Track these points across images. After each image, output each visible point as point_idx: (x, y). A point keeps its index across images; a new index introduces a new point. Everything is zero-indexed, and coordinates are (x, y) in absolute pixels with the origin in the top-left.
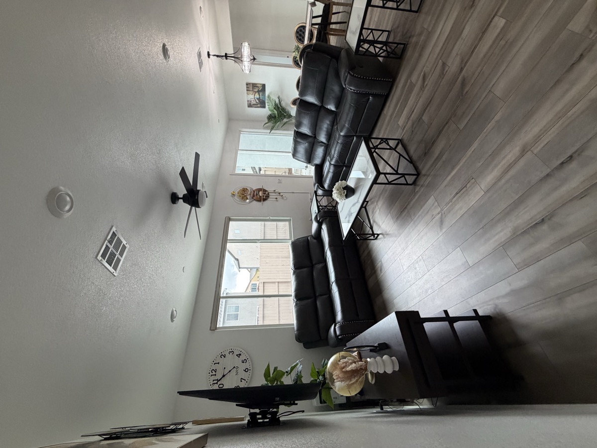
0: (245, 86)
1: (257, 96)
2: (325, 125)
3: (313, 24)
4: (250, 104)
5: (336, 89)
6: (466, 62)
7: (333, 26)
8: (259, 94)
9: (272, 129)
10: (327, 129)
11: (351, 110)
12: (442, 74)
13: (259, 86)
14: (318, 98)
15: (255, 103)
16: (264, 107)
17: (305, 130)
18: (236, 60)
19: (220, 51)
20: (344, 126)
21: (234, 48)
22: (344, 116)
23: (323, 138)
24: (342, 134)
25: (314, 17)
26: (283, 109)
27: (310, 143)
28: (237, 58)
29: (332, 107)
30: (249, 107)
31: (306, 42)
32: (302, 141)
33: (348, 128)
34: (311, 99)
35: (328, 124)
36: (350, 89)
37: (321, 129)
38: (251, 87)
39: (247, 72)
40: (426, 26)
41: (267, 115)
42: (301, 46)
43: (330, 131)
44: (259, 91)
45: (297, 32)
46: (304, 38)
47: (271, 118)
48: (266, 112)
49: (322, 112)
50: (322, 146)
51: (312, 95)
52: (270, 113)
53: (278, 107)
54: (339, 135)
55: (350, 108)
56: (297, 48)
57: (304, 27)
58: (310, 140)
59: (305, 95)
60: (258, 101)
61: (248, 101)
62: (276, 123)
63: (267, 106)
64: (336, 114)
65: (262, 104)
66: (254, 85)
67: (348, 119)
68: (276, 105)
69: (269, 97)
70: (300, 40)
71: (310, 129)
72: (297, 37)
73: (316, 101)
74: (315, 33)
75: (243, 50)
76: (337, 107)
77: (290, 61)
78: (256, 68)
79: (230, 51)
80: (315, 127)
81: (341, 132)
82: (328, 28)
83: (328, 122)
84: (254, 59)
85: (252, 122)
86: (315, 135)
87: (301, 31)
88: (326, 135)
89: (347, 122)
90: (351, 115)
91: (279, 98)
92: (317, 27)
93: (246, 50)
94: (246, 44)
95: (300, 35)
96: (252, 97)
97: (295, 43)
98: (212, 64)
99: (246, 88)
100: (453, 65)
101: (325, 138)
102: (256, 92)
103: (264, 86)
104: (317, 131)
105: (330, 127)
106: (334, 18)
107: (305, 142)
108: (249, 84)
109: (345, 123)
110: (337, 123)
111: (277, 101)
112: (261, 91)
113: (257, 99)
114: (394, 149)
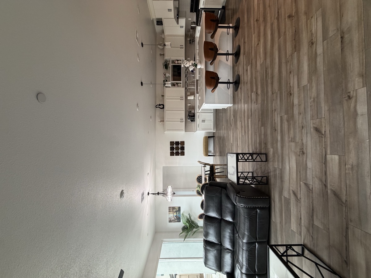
0: (168, 209)
1: (175, 214)
2: (227, 233)
3: (206, 174)
4: (171, 220)
5: (229, 206)
6: (326, 181)
7: (216, 174)
8: (176, 213)
9: (185, 238)
10: (230, 237)
11: (247, 220)
13: (177, 208)
14: (217, 213)
15: (174, 219)
16: (180, 221)
17: (212, 238)
18: (164, 195)
19: (155, 191)
20: (244, 234)
21: (163, 189)
22: (242, 226)
23: (227, 245)
24: (245, 241)
25: (206, 172)
26: (193, 222)
27: (217, 250)
28: (164, 194)
29: (229, 219)
30: (169, 222)
31: (203, 182)
32: (211, 249)
33: (248, 236)
34: (213, 214)
35: (230, 233)
36: (241, 206)
37: (224, 237)
38: (172, 209)
39: (170, 201)
41: (182, 227)
42: (201, 185)
43: (232, 238)
44: (176, 212)
45: (197, 179)
46: (201, 181)
47: (184, 229)
48: (181, 224)
49: (223, 223)
50: (229, 252)
51: (213, 211)
52: (183, 225)
53: (189, 221)
54: (242, 242)
55: (245, 219)
56: (199, 186)
57: (201, 176)
58: (218, 247)
59: (209, 212)
60: (175, 218)
61: (169, 218)
62: (188, 232)
63: (181, 221)
64: (234, 224)
65: (178, 219)
66: (174, 208)
67: (246, 228)
68: (188, 219)
69: (183, 214)
70: (200, 182)
71: (216, 238)
72: (198, 181)
73: (217, 215)
74: (207, 178)
75: (168, 190)
76: (233, 219)
77: (195, 193)
78: (175, 198)
79: (161, 191)
80: (219, 236)
81: (243, 239)
82: (214, 175)
83: (229, 231)
84: (174, 193)
85: (171, 233)
86: (221, 242)
87: (199, 178)
88: (230, 242)
89: (246, 231)
90: (247, 224)
91: (189, 214)
92: (208, 175)
93: (170, 190)
94: (170, 187)
95: (199, 180)
96: (172, 215)
97: (197, 184)
98: (149, 199)
99: (168, 210)
100: (316, 185)
101: (230, 245)
102: (174, 212)
103: (179, 208)
104: (222, 239)
105: (232, 235)
106: (216, 171)
107: (214, 250)
108: (171, 207)
109: (245, 231)
110: (237, 232)
111: (188, 217)
112: (178, 211)
113: (175, 216)
114: (302, 255)
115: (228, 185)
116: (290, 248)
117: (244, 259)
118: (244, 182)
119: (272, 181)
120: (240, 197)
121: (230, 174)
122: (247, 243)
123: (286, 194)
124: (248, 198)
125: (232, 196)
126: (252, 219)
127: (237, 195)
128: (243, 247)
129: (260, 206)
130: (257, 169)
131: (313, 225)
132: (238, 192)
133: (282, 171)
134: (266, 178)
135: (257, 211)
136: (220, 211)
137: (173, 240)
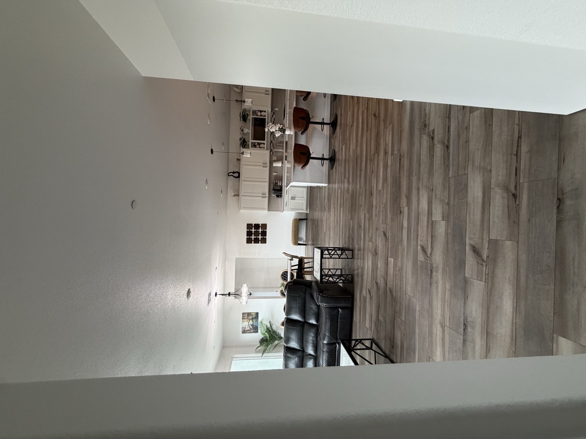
0: (241, 315)
1: (251, 323)
2: (311, 337)
3: (292, 270)
4: (245, 330)
5: (314, 307)
6: (387, 280)
7: (305, 270)
8: (253, 321)
9: (264, 352)
10: (313, 341)
11: (328, 321)
12: (378, 288)
13: (253, 314)
14: (300, 315)
15: (249, 329)
16: (257, 332)
17: (294, 344)
18: (236, 296)
19: (224, 291)
20: (325, 334)
21: (235, 289)
22: (323, 326)
23: (310, 351)
24: (325, 342)
25: (292, 266)
26: (274, 332)
27: (299, 357)
28: (237, 294)
29: (313, 322)
30: (243, 333)
31: (289, 280)
32: (292, 356)
33: (328, 336)
34: (296, 317)
35: (313, 337)
36: (323, 305)
37: (307, 342)
38: (247, 316)
39: (244, 303)
40: (359, 265)
41: (260, 340)
42: (285, 283)
43: (315, 342)
44: (252, 319)
45: (282, 275)
46: (287, 278)
47: (263, 341)
48: (259, 336)
49: (306, 326)
50: (311, 358)
51: (296, 313)
52: (262, 336)
53: (270, 331)
54: (323, 343)
55: (326, 319)
56: (283, 285)
57: (287, 272)
58: (300, 354)
59: (291, 315)
60: (251, 327)
61: (243, 328)
62: (267, 346)
63: (259, 331)
64: (317, 327)
65: (255, 329)
66: (249, 314)
67: (327, 328)
68: (267, 329)
69: (261, 322)
70: (285, 279)
71: (298, 343)
72: (282, 278)
73: (300, 318)
74: (295, 274)
75: (242, 289)
76: (317, 321)
77: (279, 294)
78: (251, 301)
79: (232, 291)
80: (302, 341)
81: (324, 340)
82: (303, 271)
83: (313, 335)
84: (251, 294)
85: (244, 348)
86: (303, 348)
87: (285, 274)
88: (312, 347)
89: (327, 331)
90: (328, 325)
91: (270, 322)
92: (296, 271)
93: (245, 290)
94: (246, 285)
95: (285, 277)
96: (247, 324)
97: (281, 281)
98: (217, 301)
99: (241, 317)
100: (381, 282)
101: (312, 349)
102: (250, 320)
103: (257, 314)
104: (304, 344)
105: (315, 339)
106: (306, 266)
107: (294, 357)
108: (245, 313)
109: (325, 332)
110: (319, 334)
111: (269, 326)
112: (255, 318)
113: (251, 325)
114: (371, 348)
115: (313, 284)
116: (360, 342)
117: (324, 362)
118: (328, 280)
119: (356, 279)
120: (322, 296)
121: (316, 272)
122: (327, 344)
123: (364, 293)
124: (330, 297)
125: (315, 295)
126: (333, 319)
127: (319, 295)
128: (323, 348)
129: (342, 305)
130: (345, 266)
131: (378, 319)
132: (321, 291)
133: (363, 269)
134: (351, 276)
135: (339, 311)
136: (303, 312)
137: (248, 355)
